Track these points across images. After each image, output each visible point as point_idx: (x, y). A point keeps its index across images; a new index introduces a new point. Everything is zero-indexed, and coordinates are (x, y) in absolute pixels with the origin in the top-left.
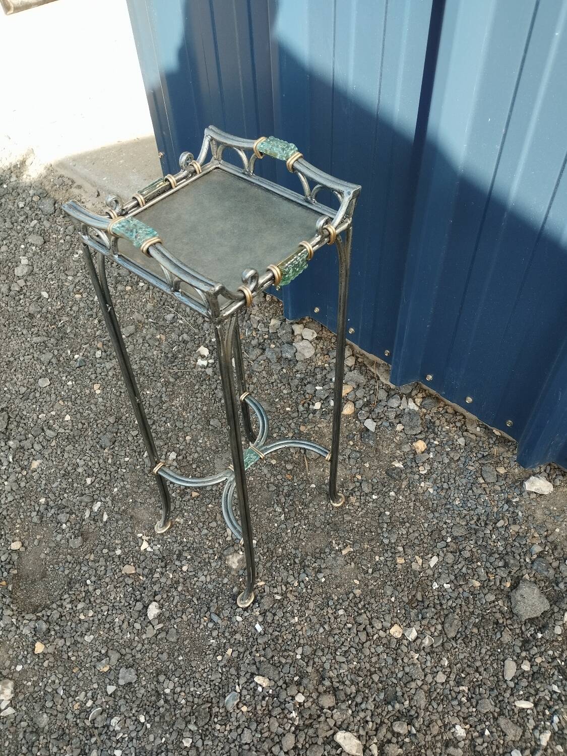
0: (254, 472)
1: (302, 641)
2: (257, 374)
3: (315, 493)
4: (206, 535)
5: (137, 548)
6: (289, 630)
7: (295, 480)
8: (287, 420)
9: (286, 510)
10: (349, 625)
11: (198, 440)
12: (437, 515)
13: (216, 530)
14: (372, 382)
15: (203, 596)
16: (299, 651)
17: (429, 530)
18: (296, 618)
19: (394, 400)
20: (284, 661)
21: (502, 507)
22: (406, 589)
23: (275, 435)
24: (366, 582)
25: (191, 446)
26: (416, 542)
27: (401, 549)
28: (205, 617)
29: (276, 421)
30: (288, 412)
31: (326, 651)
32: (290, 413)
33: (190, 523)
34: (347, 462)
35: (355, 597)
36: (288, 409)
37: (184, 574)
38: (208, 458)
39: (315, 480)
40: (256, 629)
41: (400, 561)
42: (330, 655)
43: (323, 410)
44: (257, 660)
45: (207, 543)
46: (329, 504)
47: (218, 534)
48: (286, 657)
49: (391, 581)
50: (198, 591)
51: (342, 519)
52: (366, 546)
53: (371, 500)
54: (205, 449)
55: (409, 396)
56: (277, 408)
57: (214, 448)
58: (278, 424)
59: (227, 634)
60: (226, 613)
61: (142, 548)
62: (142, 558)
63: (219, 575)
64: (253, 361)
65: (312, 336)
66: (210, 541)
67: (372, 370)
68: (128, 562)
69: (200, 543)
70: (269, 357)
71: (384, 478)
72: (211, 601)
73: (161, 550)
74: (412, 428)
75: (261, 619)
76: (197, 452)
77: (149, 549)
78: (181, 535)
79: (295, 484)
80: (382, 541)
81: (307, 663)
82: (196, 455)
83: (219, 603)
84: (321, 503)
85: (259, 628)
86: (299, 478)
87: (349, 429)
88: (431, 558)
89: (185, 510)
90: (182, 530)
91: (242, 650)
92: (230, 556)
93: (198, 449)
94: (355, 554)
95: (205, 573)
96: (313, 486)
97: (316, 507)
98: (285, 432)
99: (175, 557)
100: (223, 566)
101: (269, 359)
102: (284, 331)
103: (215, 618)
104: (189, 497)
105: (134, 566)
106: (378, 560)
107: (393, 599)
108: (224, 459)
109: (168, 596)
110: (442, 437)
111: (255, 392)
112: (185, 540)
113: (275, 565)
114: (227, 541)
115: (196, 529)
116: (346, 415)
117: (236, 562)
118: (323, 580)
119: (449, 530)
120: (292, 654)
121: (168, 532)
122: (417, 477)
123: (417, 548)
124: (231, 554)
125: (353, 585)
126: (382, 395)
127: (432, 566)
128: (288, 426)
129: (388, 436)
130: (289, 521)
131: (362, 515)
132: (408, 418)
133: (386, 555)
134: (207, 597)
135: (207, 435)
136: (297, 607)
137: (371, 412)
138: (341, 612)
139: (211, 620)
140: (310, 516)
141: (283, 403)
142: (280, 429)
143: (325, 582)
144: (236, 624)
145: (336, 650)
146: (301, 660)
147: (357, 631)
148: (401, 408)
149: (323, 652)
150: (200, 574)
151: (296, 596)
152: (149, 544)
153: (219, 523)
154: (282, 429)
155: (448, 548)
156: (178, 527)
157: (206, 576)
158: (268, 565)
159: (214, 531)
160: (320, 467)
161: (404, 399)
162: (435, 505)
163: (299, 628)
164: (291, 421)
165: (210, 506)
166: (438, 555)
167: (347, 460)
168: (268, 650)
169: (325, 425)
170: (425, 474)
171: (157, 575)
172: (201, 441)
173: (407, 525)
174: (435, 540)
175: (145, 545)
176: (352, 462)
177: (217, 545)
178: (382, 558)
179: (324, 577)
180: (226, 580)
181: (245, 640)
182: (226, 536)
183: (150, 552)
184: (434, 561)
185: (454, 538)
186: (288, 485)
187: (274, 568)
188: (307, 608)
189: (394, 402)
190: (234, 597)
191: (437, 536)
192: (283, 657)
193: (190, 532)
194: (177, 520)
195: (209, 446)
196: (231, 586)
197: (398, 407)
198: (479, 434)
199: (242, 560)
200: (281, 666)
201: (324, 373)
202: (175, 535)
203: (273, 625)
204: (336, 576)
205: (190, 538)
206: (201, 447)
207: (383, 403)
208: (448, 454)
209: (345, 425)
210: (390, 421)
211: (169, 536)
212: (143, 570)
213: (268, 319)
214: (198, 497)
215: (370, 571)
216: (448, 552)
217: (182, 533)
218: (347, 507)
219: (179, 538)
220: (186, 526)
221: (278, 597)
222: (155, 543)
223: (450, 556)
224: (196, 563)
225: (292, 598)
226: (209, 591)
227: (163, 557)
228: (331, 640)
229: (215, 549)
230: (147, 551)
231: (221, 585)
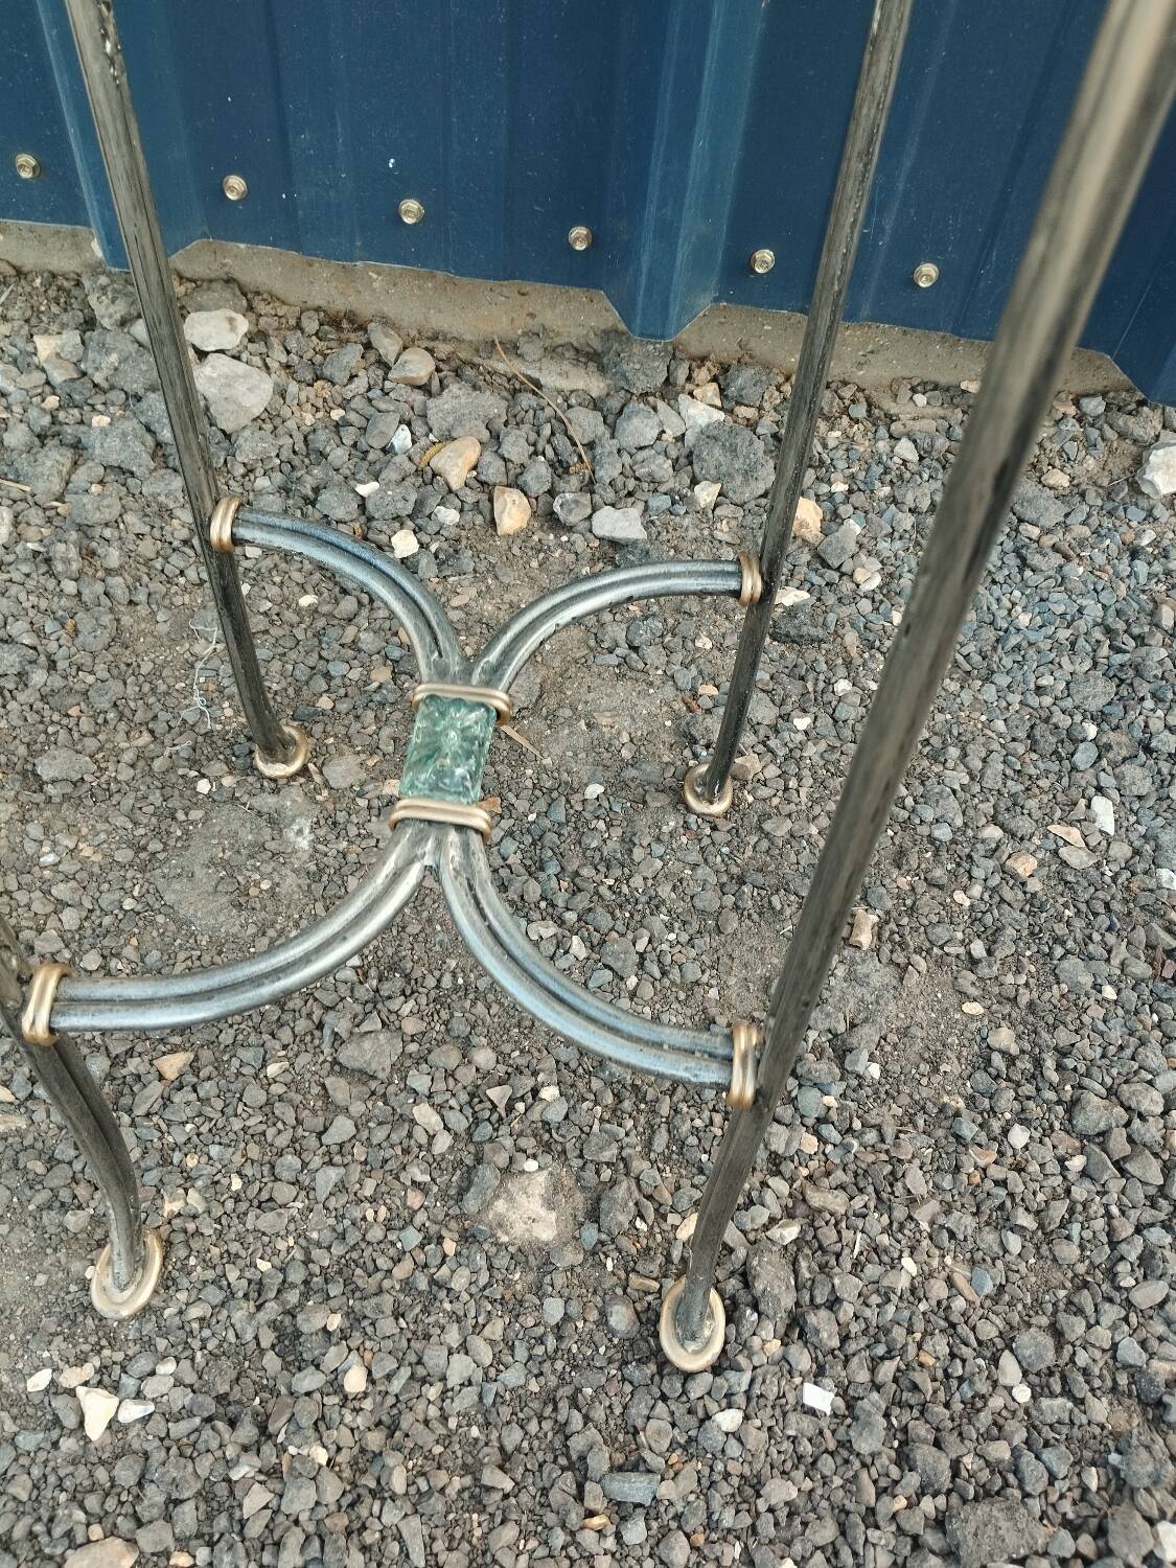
0: (352, 858)
1: (988, 1331)
2: (107, 533)
3: (617, 808)
4: (341, 1187)
5: (68, 1445)
6: (919, 1325)
7: (522, 805)
8: (333, 633)
9: (571, 917)
10: (1077, 1163)
11: (34, 860)
12: (1002, 680)
13: (368, 1142)
14: (526, 400)
15: (513, 1437)
16: (1009, 1369)
17: (1022, 734)
18: (908, 1263)
19: (636, 421)
20: (1000, 1451)
21: (1133, 574)
22: (1111, 939)
23: (325, 703)
24: (996, 990)
25: (22, 897)
26: (1014, 787)
27: (993, 833)
28: (591, 1514)
29: (293, 655)
30: (314, 611)
31: (1085, 1299)
32: (325, 609)
33: (237, 1184)
34: (641, 666)
35: (1011, 1060)
36: (306, 600)
37: (367, 1404)
38: (128, 904)
39: (584, 771)
40: (812, 1412)
41: (1025, 866)
42: (1107, 1306)
43: (433, 548)
44: (915, 1523)
45: (370, 1214)
46: (692, 818)
47: (389, 1153)
48: (997, 1431)
49: (1061, 942)
50: (475, 1432)
51: (765, 844)
52: (903, 882)
53: (801, 737)
54: (90, 879)
55: (668, 390)
56: (265, 614)
57: (124, 855)
58: (313, 660)
59: (728, 1518)
60: (658, 1434)
61: (95, 1429)
62: (126, 1474)
63: (514, 1308)
64: (60, 498)
65: (233, 329)
66: (373, 1200)
67: (501, 367)
68: (69, 1534)
69: (342, 1237)
70: (114, 459)
71: (782, 656)
72: (562, 1428)
73: (191, 1378)
74: (749, 474)
75: (803, 1360)
76: (62, 904)
77: (132, 1412)
78: (232, 1258)
79: (532, 817)
80: (931, 839)
81: (1067, 1392)
82: (70, 918)
83: (599, 1413)
84: (665, 829)
85: (820, 1398)
86: (526, 794)
87: (556, 568)
88: (1088, 806)
89: (176, 1147)
90: (220, 1234)
91: (826, 1532)
92: (500, 1206)
93: (61, 891)
94: (893, 926)
95: (453, 1337)
96: (594, 790)
97: (659, 849)
98: (355, 674)
99: (272, 1362)
100: (502, 1261)
101: (121, 470)
102: (114, 358)
103: (635, 1488)
104: (156, 1089)
105: (112, 1532)
106: (967, 903)
107: (1109, 992)
108: (200, 873)
109: (364, 1549)
110: (841, 465)
111: (141, 597)
112: (264, 1266)
113: (685, 1128)
114: (443, 1156)
115: (284, 1192)
116: (517, 535)
117: (543, 1212)
118: (875, 1071)
119: (1068, 703)
120: (997, 1402)
121: (167, 1283)
122: (865, 606)
123: (1032, 804)
124: (497, 1197)
125: (973, 1026)
126: (586, 424)
127: (1110, 829)
128: (351, 653)
129: (692, 533)
130: (608, 948)
131: (810, 796)
132: (717, 451)
133: (978, 873)
134: (533, 1427)
135: (59, 825)
136: (876, 1222)
137: (589, 486)
138: (1019, 1136)
139: (622, 1512)
140: (665, 891)
141: (275, 590)
142: (327, 676)
143: (885, 1071)
144: (734, 1449)
145: (1111, 1275)
146: (1045, 1402)
147: (1116, 1164)
148: (669, 436)
149: (1080, 1311)
150: (435, 1357)
151: (842, 1187)
152: (115, 1388)
153: (357, 1108)
154: (338, 669)
155: (1111, 755)
156: (198, 1233)
157: (464, 1348)
158: (661, 1140)
159: (360, 1152)
160: (569, 722)
161: (661, 405)
162: (976, 658)
163: (938, 1289)
164: (351, 631)
165: (272, 1070)
166: (1100, 790)
167: (634, 655)
168: (924, 1453)
169: (473, 592)
170: (880, 588)
171: (255, 1500)
172: (50, 859)
173: (954, 752)
174: (1055, 752)
175: (98, 1408)
176: (654, 655)
177: (415, 1199)
178: (977, 890)
179: (872, 1058)
180: (554, 1310)
181: (807, 1485)
182: (423, 1140)
183: (145, 1420)
184: (1104, 812)
185: (1100, 718)
186: (510, 834)
187: (693, 1140)
188: (912, 1201)
189: (641, 427)
190: (644, 1346)
191: (1053, 740)
192: (987, 1437)
193: (268, 1221)
194: (171, 1207)
195: (97, 858)
196: (593, 1315)
197: (659, 438)
198: (929, 410)
199: (556, 1187)
200: (1011, 1478)
201: (348, 441)
202: (210, 1275)
203: (852, 1347)
204: (904, 1033)
205: (281, 1245)
206: (67, 878)
207: (610, 446)
208: (894, 501)
209: (535, 564)
210: (663, 488)
211: (182, 1296)
212: (168, 1518)
213: (21, 343)
214: (194, 1067)
215: (978, 948)
216: (1114, 765)
217: (235, 1247)
218: (750, 799)
219: (233, 1274)
220: (230, 1204)
221: (790, 1232)
222: (142, 1364)
223: (1131, 771)
224: (387, 1325)
225: (837, 1202)
226: (520, 1397)
227: (221, 1399)
228: (1069, 1252)
229: (420, 1218)
230: (126, 1428)
231: (551, 1342)
